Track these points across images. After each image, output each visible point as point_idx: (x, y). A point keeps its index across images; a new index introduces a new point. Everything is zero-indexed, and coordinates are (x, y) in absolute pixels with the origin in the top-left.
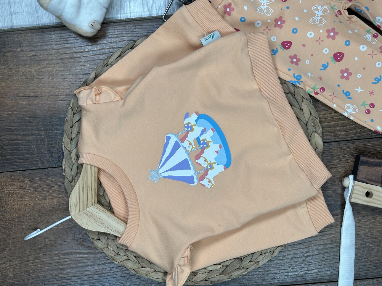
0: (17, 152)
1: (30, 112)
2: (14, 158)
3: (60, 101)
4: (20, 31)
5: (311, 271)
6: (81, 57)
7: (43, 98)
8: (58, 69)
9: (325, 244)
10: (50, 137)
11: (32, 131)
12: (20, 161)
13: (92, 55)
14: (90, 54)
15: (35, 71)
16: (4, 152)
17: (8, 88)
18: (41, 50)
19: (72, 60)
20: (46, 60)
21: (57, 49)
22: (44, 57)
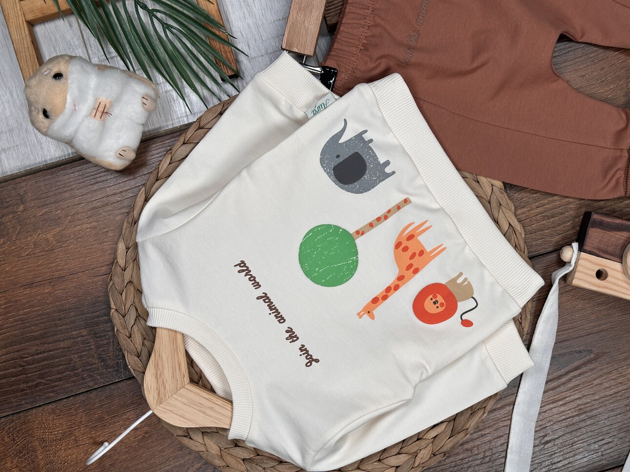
0: (49, 371)
1: (58, 303)
2: (48, 380)
4: (18, 179)
5: (557, 464)
6: (121, 200)
7: (75, 277)
8: (89, 226)
9: (570, 418)
10: (98, 335)
11: (67, 332)
12: (57, 383)
15: (54, 236)
16: (29, 375)
17: (16, 271)
18: (55, 202)
19: (109, 208)
20: (67, 216)
21: (82, 195)
22: (63, 212)
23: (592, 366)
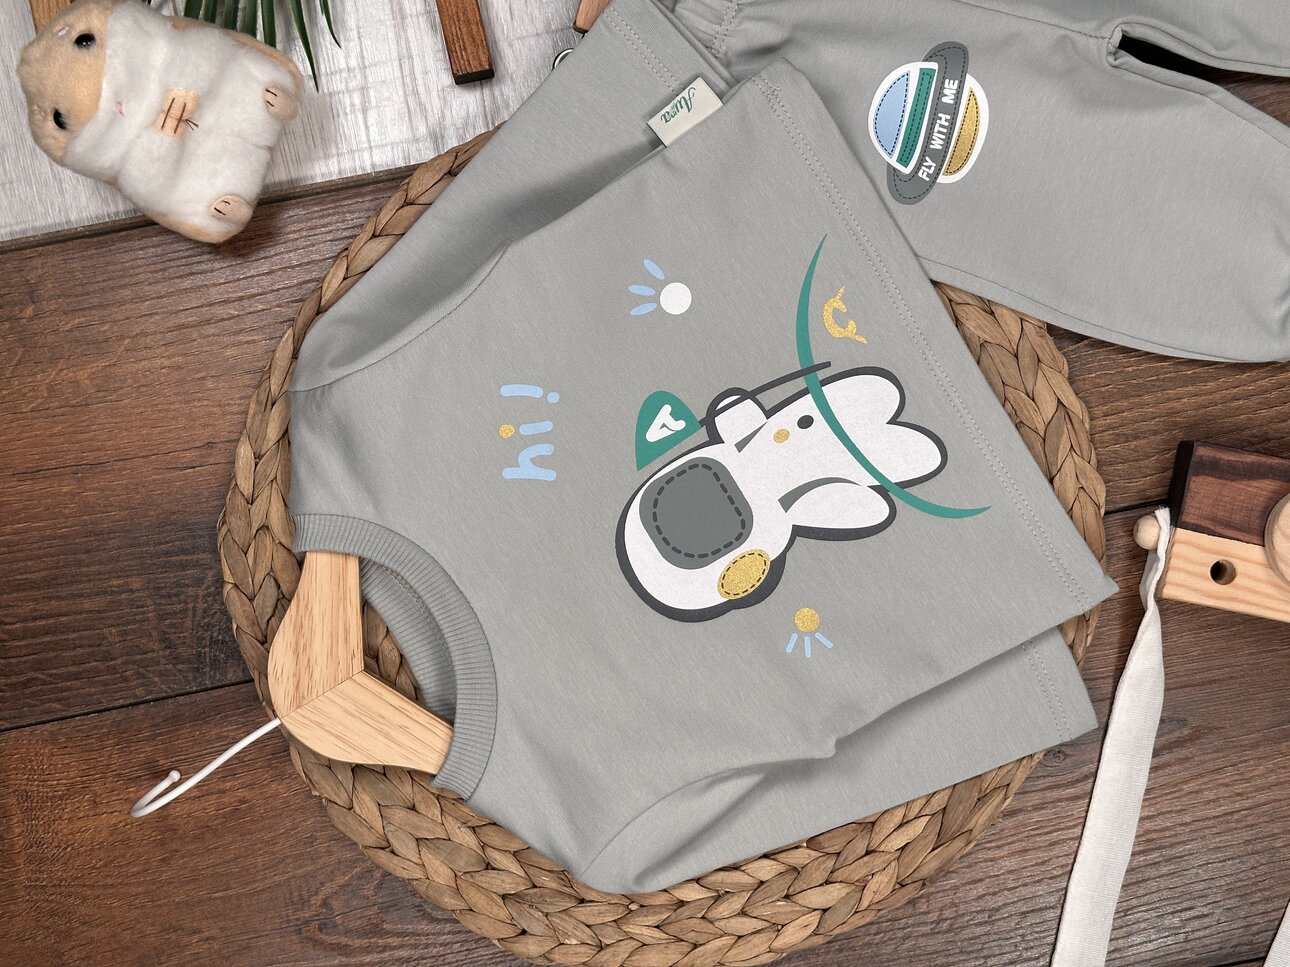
0: (56, 657)
1: (85, 517)
2: (50, 676)
3: (186, 468)
4: (28, 251)
6: (238, 316)
7: (128, 467)
8: (166, 362)
10: (164, 592)
11: (100, 580)
12: (69, 683)
13: (278, 307)
14: (269, 302)
15: (91, 377)
16: (13, 661)
18: (102, 306)
19: (211, 330)
20: (122, 338)
21: (156, 298)
22: (115, 329)
23: (1184, 752)
